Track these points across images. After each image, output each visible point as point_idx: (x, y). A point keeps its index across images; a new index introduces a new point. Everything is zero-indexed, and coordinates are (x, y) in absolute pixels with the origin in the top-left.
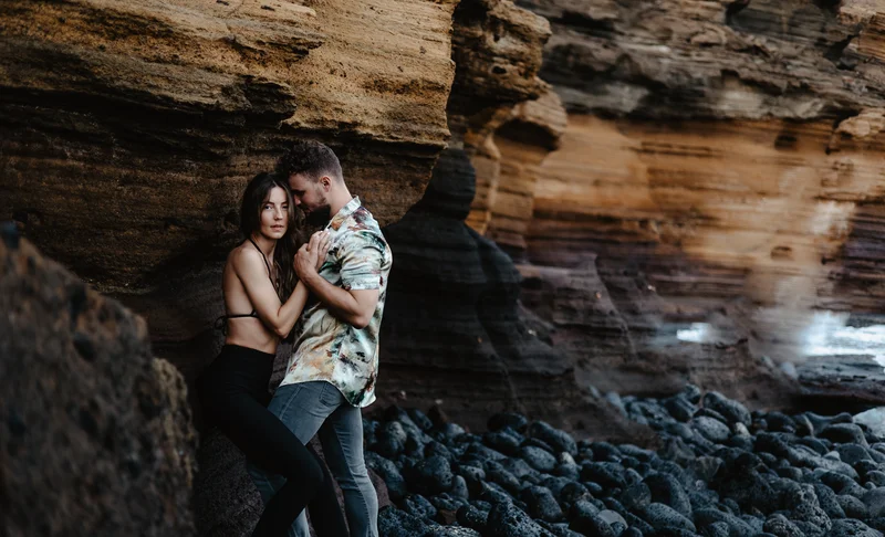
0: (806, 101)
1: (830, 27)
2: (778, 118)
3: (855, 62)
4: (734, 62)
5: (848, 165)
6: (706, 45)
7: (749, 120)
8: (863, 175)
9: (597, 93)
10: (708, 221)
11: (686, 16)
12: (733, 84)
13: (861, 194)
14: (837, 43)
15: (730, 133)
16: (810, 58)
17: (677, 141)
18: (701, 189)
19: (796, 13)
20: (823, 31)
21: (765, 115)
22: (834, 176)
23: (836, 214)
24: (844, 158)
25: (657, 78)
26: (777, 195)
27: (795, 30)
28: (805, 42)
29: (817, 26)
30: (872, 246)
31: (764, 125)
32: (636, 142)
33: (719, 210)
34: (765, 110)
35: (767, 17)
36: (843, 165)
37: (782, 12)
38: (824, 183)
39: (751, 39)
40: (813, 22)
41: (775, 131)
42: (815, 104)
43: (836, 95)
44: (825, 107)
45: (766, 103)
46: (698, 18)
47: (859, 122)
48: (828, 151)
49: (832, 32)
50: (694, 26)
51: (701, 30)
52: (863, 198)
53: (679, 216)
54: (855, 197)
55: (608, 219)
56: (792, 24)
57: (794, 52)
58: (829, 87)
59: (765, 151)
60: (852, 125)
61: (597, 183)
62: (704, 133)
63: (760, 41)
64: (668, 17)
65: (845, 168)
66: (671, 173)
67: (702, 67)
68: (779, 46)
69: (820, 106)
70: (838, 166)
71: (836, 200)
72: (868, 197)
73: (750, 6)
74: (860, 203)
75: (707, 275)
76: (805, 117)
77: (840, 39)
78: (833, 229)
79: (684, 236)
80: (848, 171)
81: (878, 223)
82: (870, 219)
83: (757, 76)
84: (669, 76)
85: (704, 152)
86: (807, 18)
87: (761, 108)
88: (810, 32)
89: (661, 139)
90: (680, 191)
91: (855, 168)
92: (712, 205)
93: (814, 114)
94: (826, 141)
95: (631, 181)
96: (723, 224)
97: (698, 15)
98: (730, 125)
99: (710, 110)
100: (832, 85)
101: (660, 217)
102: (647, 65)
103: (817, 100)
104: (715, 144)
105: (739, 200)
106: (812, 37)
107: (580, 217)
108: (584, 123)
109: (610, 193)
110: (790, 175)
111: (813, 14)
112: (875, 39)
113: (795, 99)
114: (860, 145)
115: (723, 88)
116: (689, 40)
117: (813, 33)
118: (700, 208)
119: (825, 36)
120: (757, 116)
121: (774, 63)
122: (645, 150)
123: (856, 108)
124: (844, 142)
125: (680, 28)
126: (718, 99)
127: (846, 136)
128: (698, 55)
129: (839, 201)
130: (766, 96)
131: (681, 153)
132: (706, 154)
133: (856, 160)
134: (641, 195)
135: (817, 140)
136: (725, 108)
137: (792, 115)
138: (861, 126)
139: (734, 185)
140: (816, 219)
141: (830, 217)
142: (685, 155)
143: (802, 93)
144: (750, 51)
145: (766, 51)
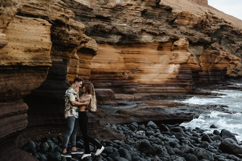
0: (165, 37)
1: (170, 16)
2: (157, 42)
3: (177, 25)
4: (144, 27)
5: (177, 54)
6: (136, 23)
7: (150, 43)
8: (181, 56)
9: (107, 38)
10: (141, 72)
11: (130, 15)
12: (145, 33)
13: (181, 62)
14: (172, 20)
16: (165, 25)
17: (131, 50)
18: (138, 63)
19: (160, 13)
20: (168, 17)
21: (154, 41)
22: (173, 57)
23: (175, 67)
24: (176, 52)
25: (124, 33)
26: (159, 63)
27: (160, 17)
28: (163, 21)
29: (166, 16)
30: (185, 75)
31: (154, 44)
32: (120, 51)
33: (143, 68)
34: (154, 40)
35: (153, 14)
36: (175, 54)
37: (156, 13)
38: (171, 59)
39: (148, 21)
40: (165, 15)
41: (157, 46)
42: (167, 38)
43: (172, 35)
44: (169, 38)
45: (154, 38)
46: (134, 15)
47: (179, 42)
48: (171, 50)
49: (170, 17)
50: (133, 18)
51: (135, 19)
52: (182, 62)
53: (133, 71)
54: (179, 63)
55: (113, 73)
56: (159, 16)
57: (160, 24)
58: (170, 33)
59: (154, 51)
60: (177, 43)
61: (109, 63)
62: (138, 47)
63: (151, 21)
64: (125, 15)
65: (176, 55)
66: (130, 59)
67: (136, 29)
68: (156, 22)
69: (168, 38)
70: (174, 54)
71: (174, 64)
72: (183, 62)
73: (148, 12)
74: (181, 64)
75: (142, 87)
76: (164, 41)
77: (172, 19)
78: (174, 71)
79: (135, 76)
80: (177, 55)
81: (186, 69)
82: (184, 68)
83: (151, 31)
84: (127, 32)
85: (138, 52)
86: (163, 14)
87: (152, 39)
88: (164, 18)
89: (127, 49)
90: (133, 64)
91: (179, 54)
92: (142, 67)
93: (167, 40)
94: (171, 48)
95: (119, 62)
96: (145, 72)
97: (134, 14)
99: (139, 41)
100: (171, 32)
101: (128, 71)
102: (120, 29)
103: (167, 36)
104: (141, 50)
105: (149, 65)
106: (165, 19)
107: (105, 73)
108: (104, 46)
109: (113, 65)
110: (162, 57)
111: (165, 13)
112: (182, 18)
113: (161, 36)
114: (179, 48)
115: (142, 34)
116: (132, 22)
117: (165, 18)
118: (138, 68)
119: (169, 19)
120: (152, 42)
121: (155, 27)
122: (122, 53)
123: (178, 38)
124: (175, 48)
125: (129, 18)
127: (176, 46)
128: (134, 26)
129: (175, 64)
130: (154, 36)
131: (132, 53)
132: (139, 53)
133: (179, 52)
134: (122, 65)
135: (168, 47)
136: (143, 40)
137: (161, 41)
138: (180, 43)
139: (147, 61)
140: (170, 69)
141: (173, 68)
142: (133, 53)
143: (164, 34)
144: (148, 24)
145: (153, 24)
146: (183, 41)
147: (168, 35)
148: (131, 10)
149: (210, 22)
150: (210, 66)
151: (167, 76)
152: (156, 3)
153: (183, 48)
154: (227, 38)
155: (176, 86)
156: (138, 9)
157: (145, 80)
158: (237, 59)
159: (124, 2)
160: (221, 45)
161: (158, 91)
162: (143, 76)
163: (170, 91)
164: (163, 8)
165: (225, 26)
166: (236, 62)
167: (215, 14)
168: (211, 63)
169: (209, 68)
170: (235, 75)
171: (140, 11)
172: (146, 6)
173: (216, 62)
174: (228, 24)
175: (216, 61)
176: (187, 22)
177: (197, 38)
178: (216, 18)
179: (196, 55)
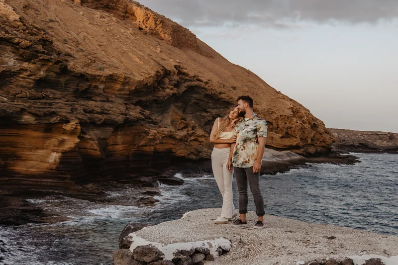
0: (54, 117)
1: (81, 85)
2: (43, 123)
3: (93, 95)
6: (21, 97)
7: (32, 124)
8: (68, 143)
10: (19, 158)
11: (18, 86)
12: (26, 113)
13: (63, 150)
15: (27, 129)
16: (66, 98)
17: (7, 131)
18: (16, 147)
19: (67, 80)
20: (78, 86)
22: (57, 144)
23: (56, 156)
26: (43, 149)
27: (67, 86)
29: (75, 84)
31: (38, 126)
33: (22, 154)
34: (37, 122)
35: (56, 82)
36: (60, 140)
37: (62, 80)
38: (54, 146)
40: (74, 83)
41: (43, 127)
42: (57, 118)
43: (64, 115)
44: (60, 119)
45: (37, 119)
47: (68, 125)
49: (81, 87)
51: (21, 92)
53: (6, 156)
54: (61, 151)
56: (66, 84)
57: (60, 97)
58: (62, 112)
59: (39, 134)
60: (66, 126)
62: (17, 129)
66: (4, 142)
68: (55, 94)
72: (66, 151)
74: (63, 153)
75: (15, 177)
76: (54, 122)
77: (83, 89)
78: (55, 161)
79: (8, 164)
80: (63, 141)
82: (67, 158)
83: (32, 111)
86: (72, 82)
90: (9, 148)
91: (66, 140)
92: (20, 152)
93: (57, 121)
96: (23, 158)
98: (26, 126)
99: (18, 122)
104: (21, 132)
105: (30, 151)
110: (49, 142)
111: (74, 80)
112: (113, 82)
113: (50, 116)
114: (67, 133)
115: (22, 114)
116: (15, 96)
117: (74, 87)
118: (15, 153)
119: (79, 88)
120: (34, 123)
123: (70, 120)
124: (64, 132)
125: (13, 91)
126: (21, 118)
127: (65, 130)
128: (17, 102)
129: (57, 152)
130: (36, 117)
132: (18, 136)
133: (65, 137)
136: (23, 121)
137: (48, 122)
138: (68, 127)
139: (27, 145)
140: (51, 157)
141: (54, 157)
142: (10, 136)
143: (54, 114)
144: (39, 98)
145: (47, 97)
146: (73, 125)
147: (59, 115)
148: (22, 78)
149: (171, 82)
150: (133, 150)
151: (46, 165)
152: (60, 68)
153: (72, 133)
154: (196, 104)
155: (53, 179)
156: (31, 78)
157: (20, 169)
158: (202, 135)
159: (19, 65)
160: (186, 113)
161: (31, 183)
162: (22, 163)
163: (45, 184)
164: (72, 74)
165: (196, 86)
166: (200, 139)
167: (185, 69)
168: (135, 145)
169: (131, 152)
170: (194, 157)
171: (34, 80)
172: (47, 71)
173: (141, 144)
174: (202, 83)
175: (143, 143)
176: (118, 86)
177: (103, 117)
178: (187, 75)
179: (99, 139)
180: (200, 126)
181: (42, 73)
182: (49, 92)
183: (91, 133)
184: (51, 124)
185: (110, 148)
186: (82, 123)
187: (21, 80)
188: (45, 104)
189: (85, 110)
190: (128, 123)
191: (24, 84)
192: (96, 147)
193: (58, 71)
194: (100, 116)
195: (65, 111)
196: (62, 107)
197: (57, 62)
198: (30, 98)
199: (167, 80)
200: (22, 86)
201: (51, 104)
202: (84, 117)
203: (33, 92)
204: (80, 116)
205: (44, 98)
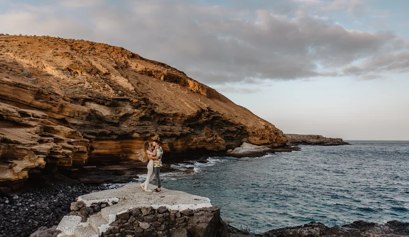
2: (143, 137)
6: (133, 125)
9: (109, 137)
10: (132, 153)
12: (135, 132)
15: (136, 140)
17: (127, 141)
18: (131, 148)
19: (155, 117)
25: (119, 134)
27: (155, 119)
28: (156, 121)
29: (158, 118)
31: (141, 138)
32: (118, 142)
34: (140, 136)
37: (152, 117)
39: (142, 123)
41: (143, 139)
42: (149, 134)
53: (127, 152)
55: (112, 155)
61: (110, 150)
62: (131, 140)
64: (129, 120)
66: (125, 146)
67: (131, 130)
73: (145, 117)
75: (130, 161)
79: (127, 156)
89: (124, 141)
90: (128, 148)
93: (149, 136)
95: (117, 148)
98: (135, 138)
99: (131, 137)
101: (122, 153)
105: (137, 149)
107: (107, 155)
109: (112, 151)
113: (146, 134)
115: (133, 133)
116: (130, 125)
117: (158, 120)
118: (131, 151)
119: (160, 120)
122: (121, 143)
125: (130, 122)
128: (131, 128)
130: (140, 134)
132: (132, 143)
134: (119, 150)
136: (134, 136)
138: (154, 138)
139: (136, 147)
143: (147, 132)
144: (141, 126)
145: (145, 125)
146: (156, 137)
148: (134, 116)
149: (205, 115)
154: (217, 125)
157: (133, 158)
158: (220, 140)
159: (133, 110)
160: (213, 130)
162: (134, 155)
164: (157, 114)
165: (218, 117)
167: (212, 109)
168: (187, 146)
169: (185, 149)
171: (139, 117)
172: (145, 113)
174: (220, 115)
175: (190, 144)
176: (179, 118)
177: (171, 133)
178: (212, 111)
179: (169, 143)
180: (219, 135)
181: (143, 114)
182: (146, 122)
183: (165, 140)
184: (146, 137)
185: (174, 147)
186: (160, 136)
187: (134, 118)
188: (144, 128)
189: (162, 130)
190: (182, 136)
191: (135, 119)
192: (167, 147)
193: (150, 112)
194: (169, 133)
195: (153, 131)
196: (151, 129)
197: (149, 109)
198: (137, 126)
199: (203, 114)
200: (134, 120)
201: (146, 128)
202: (162, 134)
203: (139, 123)
204: (159, 133)
205: (143, 125)
